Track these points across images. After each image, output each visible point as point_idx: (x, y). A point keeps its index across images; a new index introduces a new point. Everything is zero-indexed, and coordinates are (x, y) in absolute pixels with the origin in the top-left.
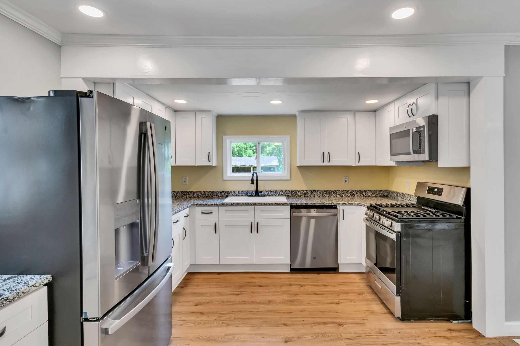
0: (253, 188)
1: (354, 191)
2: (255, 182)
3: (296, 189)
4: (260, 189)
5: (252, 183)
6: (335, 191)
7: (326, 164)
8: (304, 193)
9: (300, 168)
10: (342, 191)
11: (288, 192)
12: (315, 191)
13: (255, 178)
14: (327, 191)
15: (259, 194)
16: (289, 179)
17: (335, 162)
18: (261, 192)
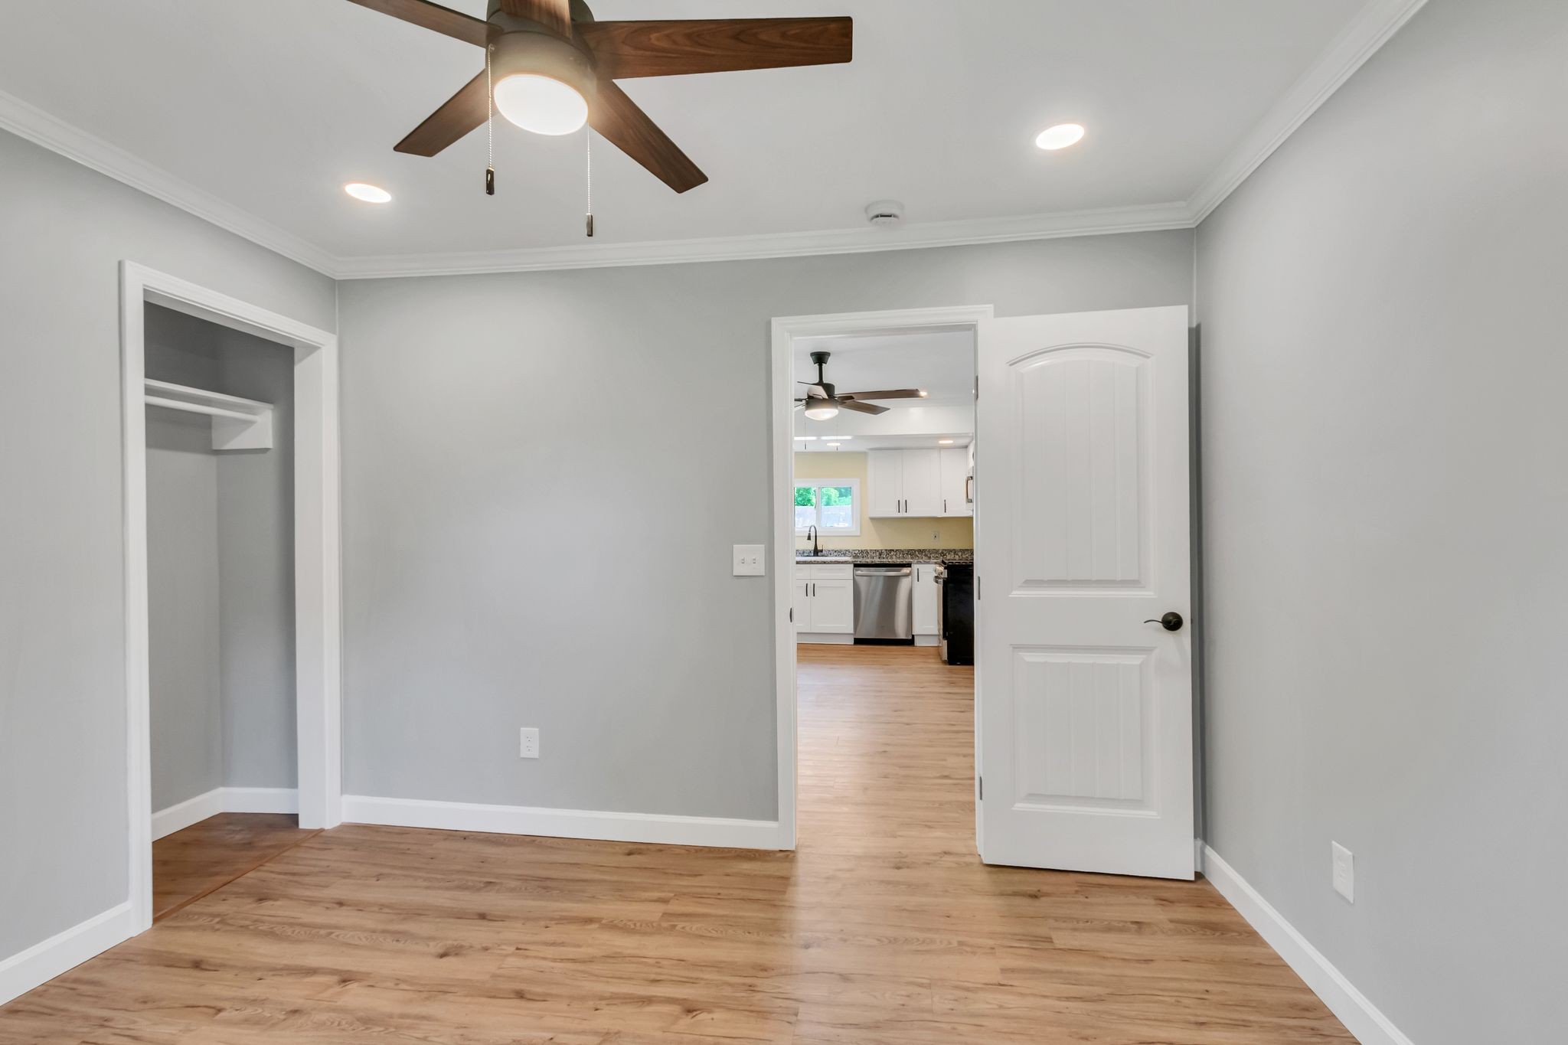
0: (810, 546)
1: (945, 550)
2: (813, 538)
3: (868, 548)
4: (819, 548)
5: (809, 538)
6: (920, 551)
7: (903, 514)
8: (878, 553)
9: (872, 519)
10: (929, 551)
11: (856, 552)
12: (893, 550)
13: (813, 535)
14: (908, 551)
15: (819, 554)
16: (859, 534)
17: (914, 512)
18: (822, 551)
